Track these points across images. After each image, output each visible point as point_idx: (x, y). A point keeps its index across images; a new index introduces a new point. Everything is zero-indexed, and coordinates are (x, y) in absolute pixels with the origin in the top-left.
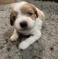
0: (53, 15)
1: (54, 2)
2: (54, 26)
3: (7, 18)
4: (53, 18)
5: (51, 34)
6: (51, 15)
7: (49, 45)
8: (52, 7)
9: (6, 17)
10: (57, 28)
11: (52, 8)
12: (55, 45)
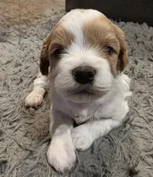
0: (141, 63)
1: (145, 24)
2: (141, 98)
3: (12, 64)
4: (142, 71)
5: (133, 123)
6: (136, 62)
7: (126, 157)
8: (139, 40)
9: (9, 62)
10: (151, 103)
11: (138, 43)
12: (143, 160)
